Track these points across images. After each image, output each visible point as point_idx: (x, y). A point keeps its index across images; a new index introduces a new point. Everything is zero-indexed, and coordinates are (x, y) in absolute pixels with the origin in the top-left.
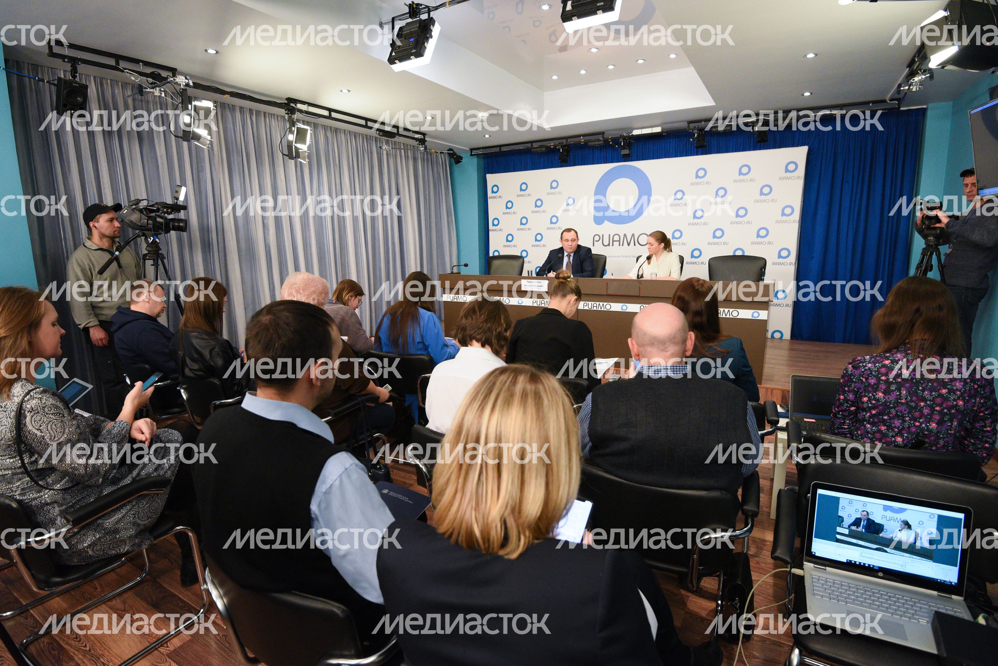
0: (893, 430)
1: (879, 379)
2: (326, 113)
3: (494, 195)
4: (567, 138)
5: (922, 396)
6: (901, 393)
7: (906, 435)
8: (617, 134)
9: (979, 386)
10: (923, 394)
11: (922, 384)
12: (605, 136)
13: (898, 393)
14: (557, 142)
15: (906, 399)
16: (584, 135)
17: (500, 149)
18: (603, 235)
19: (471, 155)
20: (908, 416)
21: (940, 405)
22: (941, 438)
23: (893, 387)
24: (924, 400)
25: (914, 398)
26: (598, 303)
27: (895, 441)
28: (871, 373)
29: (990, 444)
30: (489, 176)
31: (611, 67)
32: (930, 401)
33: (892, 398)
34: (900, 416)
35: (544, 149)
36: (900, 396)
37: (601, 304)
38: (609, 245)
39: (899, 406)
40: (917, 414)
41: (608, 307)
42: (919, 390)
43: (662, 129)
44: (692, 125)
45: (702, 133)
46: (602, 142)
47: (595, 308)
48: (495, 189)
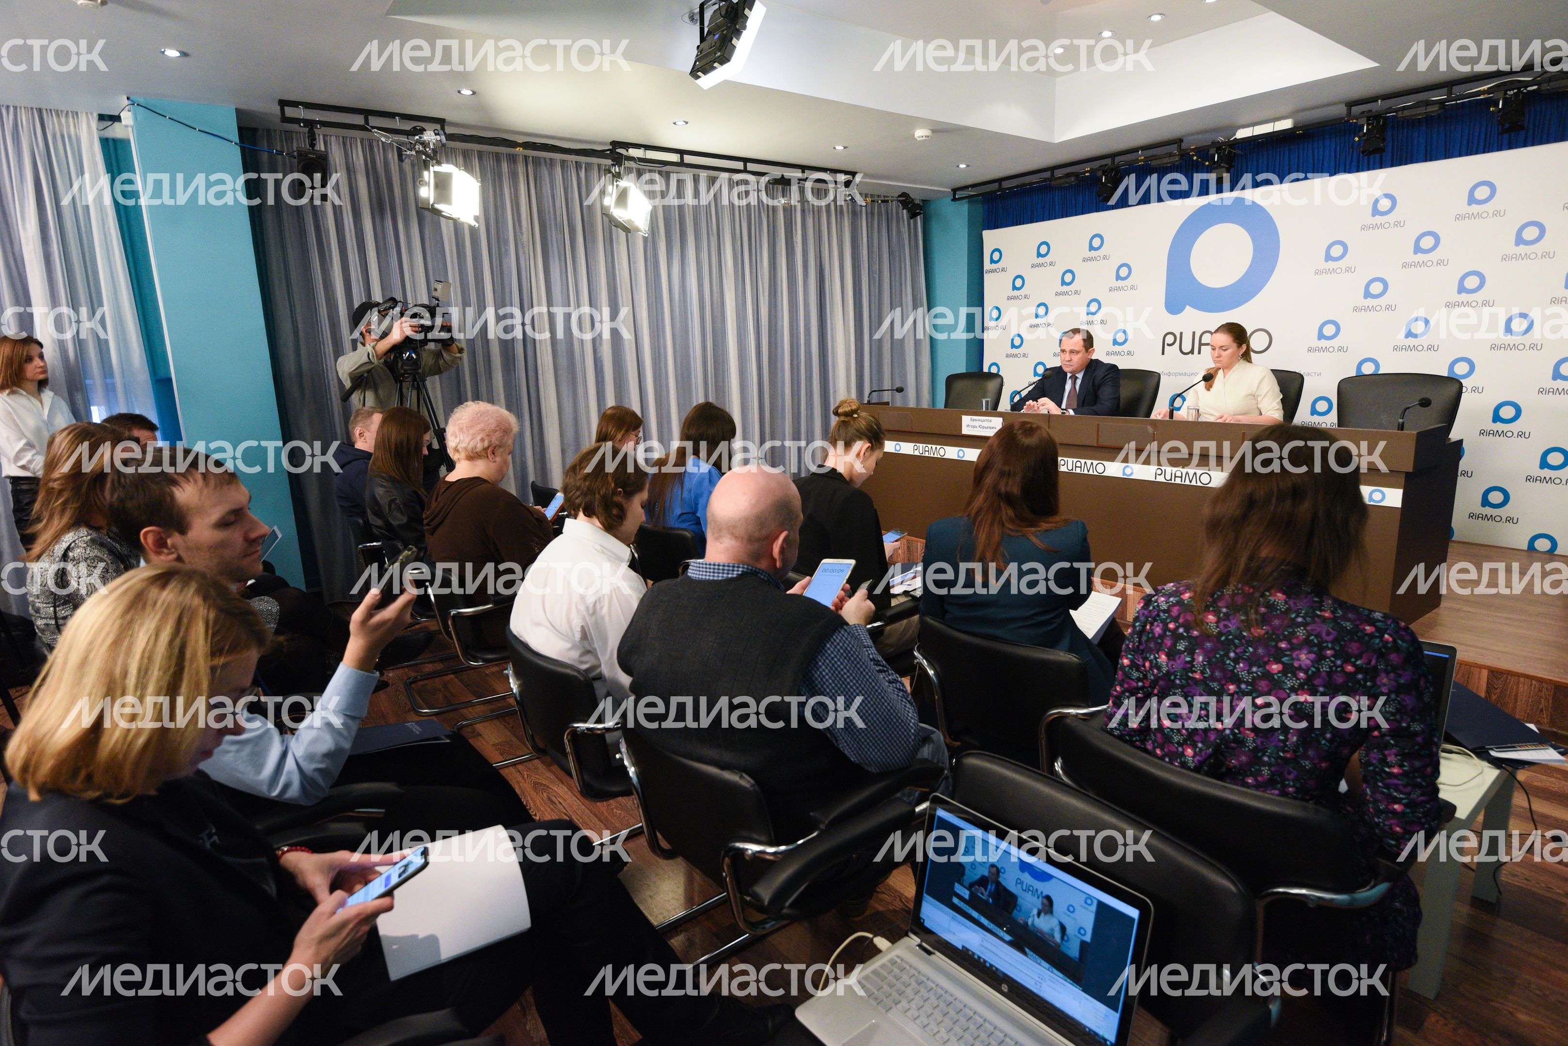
2: (675, 158)
3: (994, 266)
4: (1113, 156)
5: (1232, 671)
6: (1193, 660)
7: (1200, 745)
8: (1205, 140)
9: (1359, 669)
10: (1235, 667)
11: (1236, 647)
12: (1184, 146)
13: (1188, 659)
14: (1096, 164)
15: (1202, 673)
16: (1144, 148)
17: (1000, 185)
18: (1181, 334)
19: (954, 199)
22: (1265, 764)
23: (1181, 646)
25: (1217, 674)
26: (1083, 461)
27: (1183, 754)
28: (1158, 615)
29: (1405, 805)
30: (986, 234)
31: (1156, 18)
32: (1247, 683)
33: (1177, 666)
35: (1073, 179)
36: (1189, 667)
37: (1089, 462)
38: (1192, 352)
41: (1100, 469)
42: (1229, 658)
43: (1295, 123)
44: (1356, 110)
45: (1378, 123)
46: (1177, 158)
47: (1078, 471)
48: (996, 256)
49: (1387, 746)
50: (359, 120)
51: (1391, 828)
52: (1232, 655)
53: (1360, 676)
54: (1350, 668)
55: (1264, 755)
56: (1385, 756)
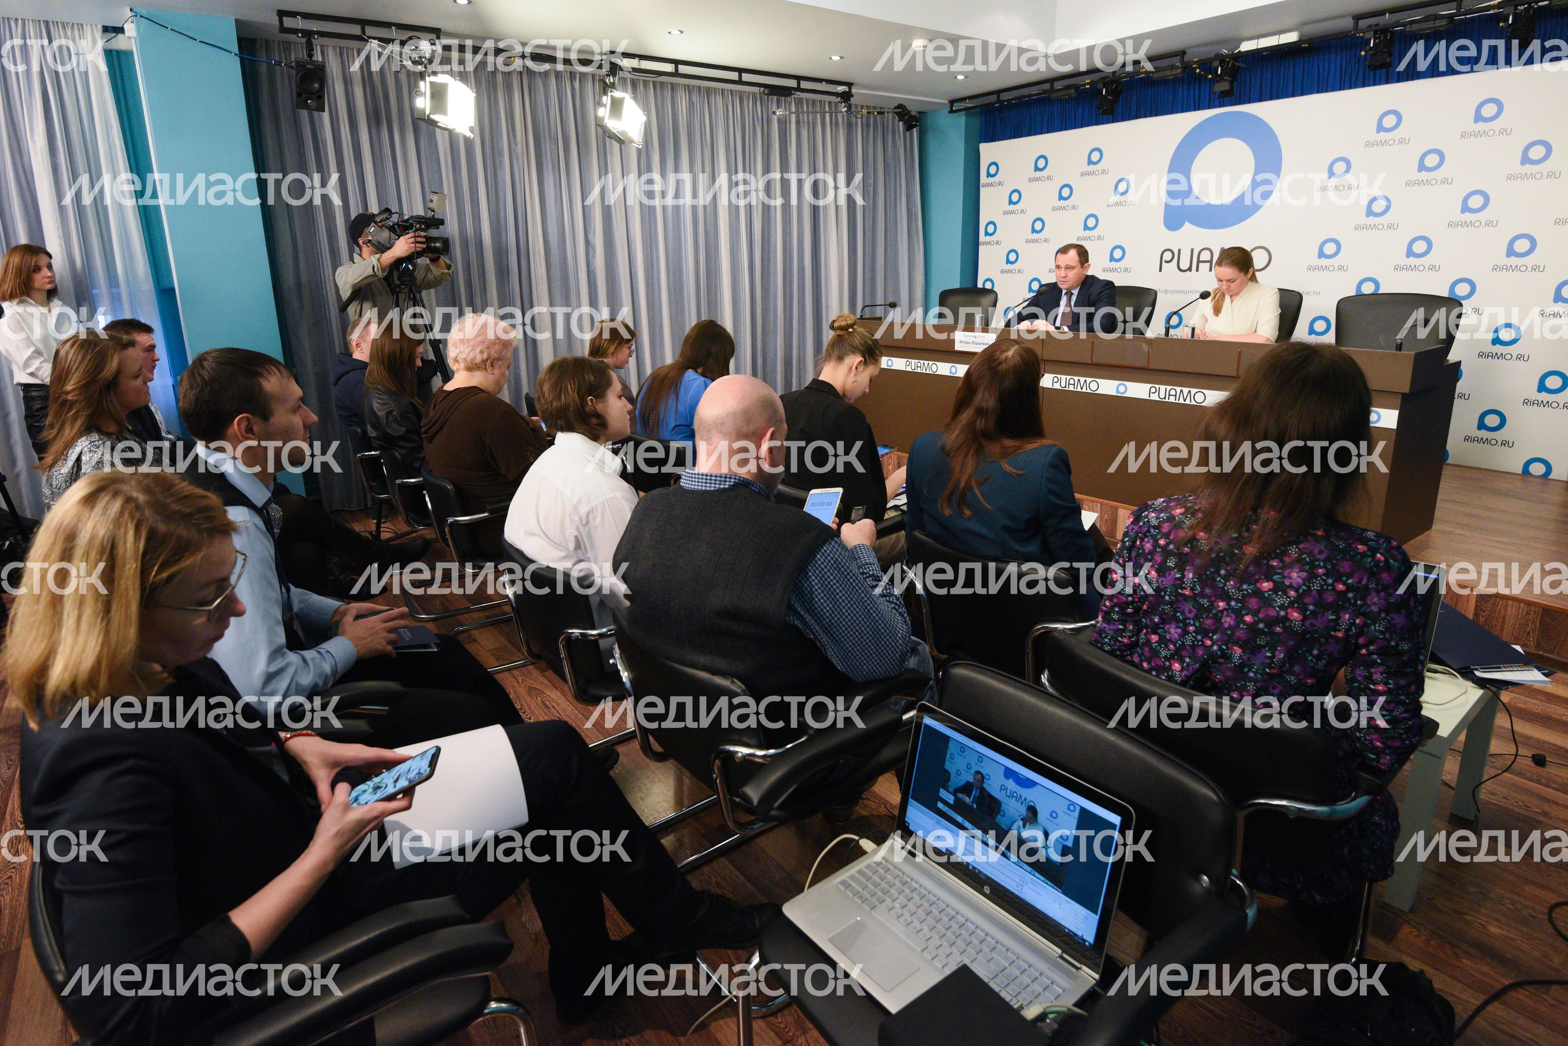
0: (1167, 646)
1: (1156, 545)
2: (669, 68)
3: (990, 180)
5: (1223, 588)
6: (1183, 576)
7: (1187, 660)
8: (1210, 52)
9: (1349, 588)
11: (1228, 564)
12: (1187, 58)
14: (1097, 77)
15: (1192, 589)
17: (998, 97)
18: (1179, 250)
19: (952, 111)
20: (1194, 625)
21: (1254, 613)
23: (1171, 564)
24: (1227, 598)
25: (1208, 591)
26: (1076, 378)
27: (1170, 668)
28: (1148, 531)
30: (984, 148)
34: (1180, 621)
35: (1073, 91)
36: (1181, 581)
37: (1082, 379)
38: (1190, 269)
39: (1178, 601)
40: (1209, 622)
41: (1094, 386)
43: (1301, 36)
44: (1363, 23)
45: (1385, 37)
46: (1179, 71)
47: (1071, 388)
48: (993, 170)
49: (1374, 664)
50: (356, 30)
51: (1372, 743)
52: (1223, 572)
53: (1350, 595)
54: (1341, 587)
55: (1250, 670)
56: (1371, 674)
